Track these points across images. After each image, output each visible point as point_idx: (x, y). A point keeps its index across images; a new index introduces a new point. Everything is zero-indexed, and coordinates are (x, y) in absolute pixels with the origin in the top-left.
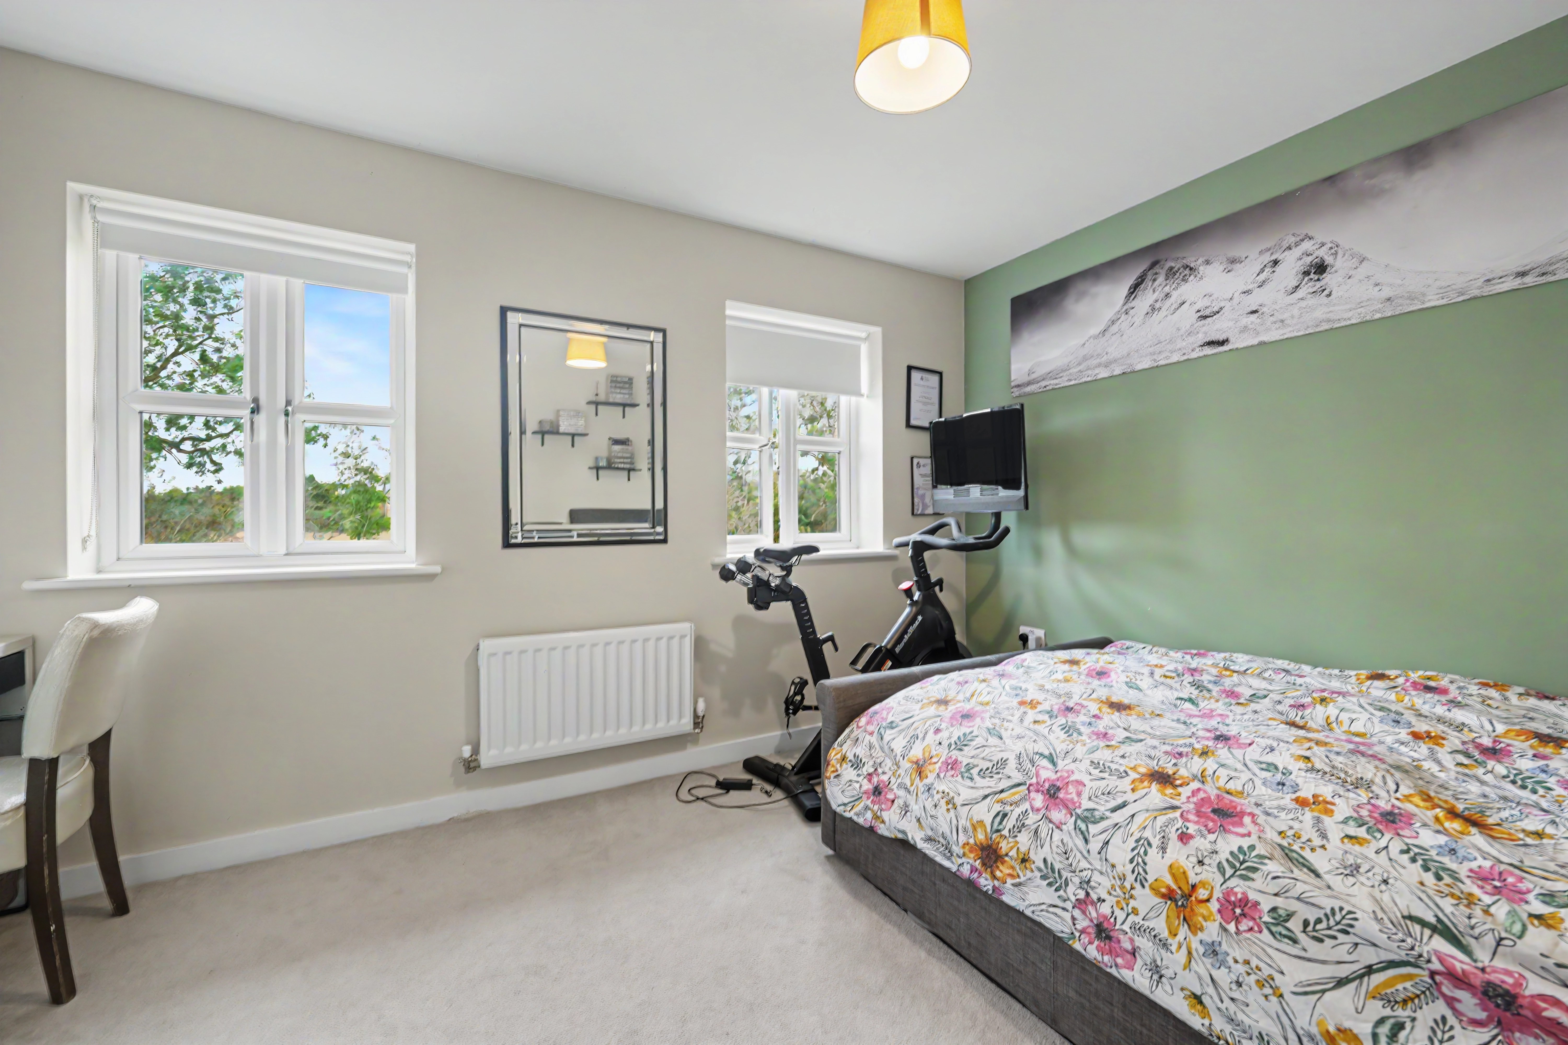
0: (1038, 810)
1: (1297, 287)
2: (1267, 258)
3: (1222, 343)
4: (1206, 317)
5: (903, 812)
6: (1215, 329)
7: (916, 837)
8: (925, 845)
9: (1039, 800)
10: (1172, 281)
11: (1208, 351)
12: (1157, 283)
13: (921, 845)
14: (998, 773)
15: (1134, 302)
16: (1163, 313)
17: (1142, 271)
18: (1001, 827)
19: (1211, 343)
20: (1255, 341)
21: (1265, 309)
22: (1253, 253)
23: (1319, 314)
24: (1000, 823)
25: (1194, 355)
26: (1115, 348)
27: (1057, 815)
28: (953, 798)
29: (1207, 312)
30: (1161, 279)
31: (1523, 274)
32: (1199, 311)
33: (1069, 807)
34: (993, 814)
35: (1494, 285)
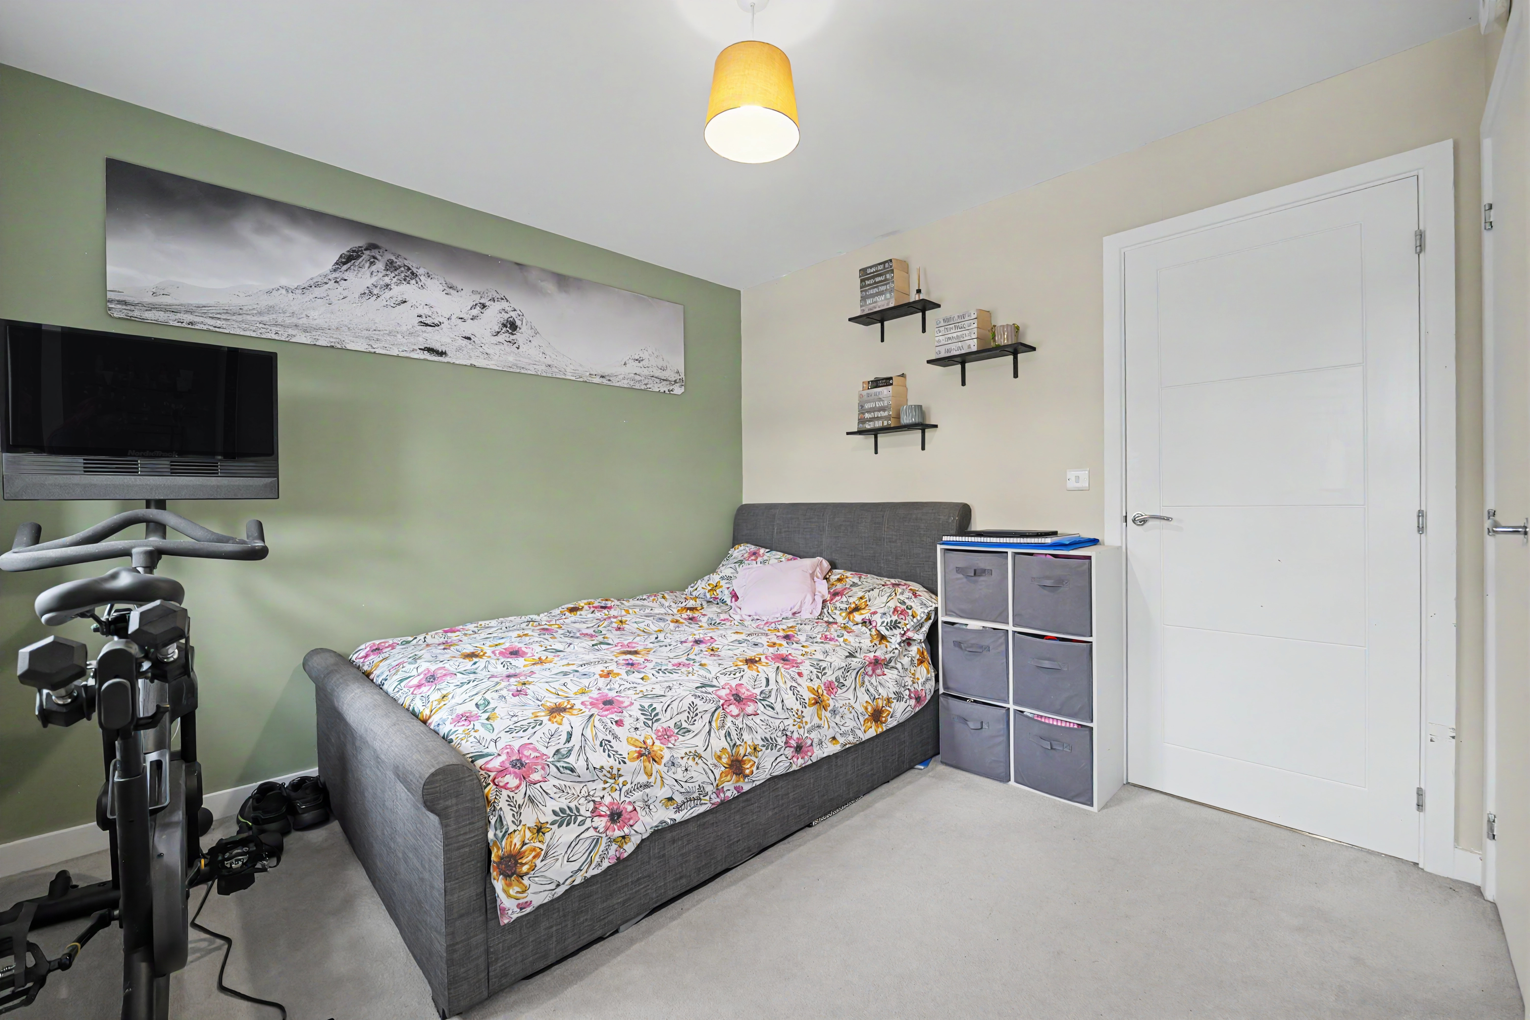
0: (738, 715)
1: (498, 332)
2: (477, 299)
3: (442, 354)
4: (427, 325)
5: (648, 810)
6: (435, 339)
7: (669, 815)
8: (682, 813)
9: (734, 709)
10: (393, 275)
11: (427, 356)
12: (374, 268)
13: (679, 817)
14: (697, 715)
15: (347, 274)
16: (381, 301)
17: (357, 245)
18: (734, 742)
19: (430, 350)
20: (468, 363)
21: (475, 339)
22: (467, 291)
23: (511, 359)
24: (731, 740)
25: (414, 355)
26: (318, 315)
27: (750, 709)
28: (696, 751)
29: (428, 321)
30: (380, 266)
31: (602, 377)
32: (420, 316)
33: (753, 699)
34: (723, 739)
35: (592, 377)
